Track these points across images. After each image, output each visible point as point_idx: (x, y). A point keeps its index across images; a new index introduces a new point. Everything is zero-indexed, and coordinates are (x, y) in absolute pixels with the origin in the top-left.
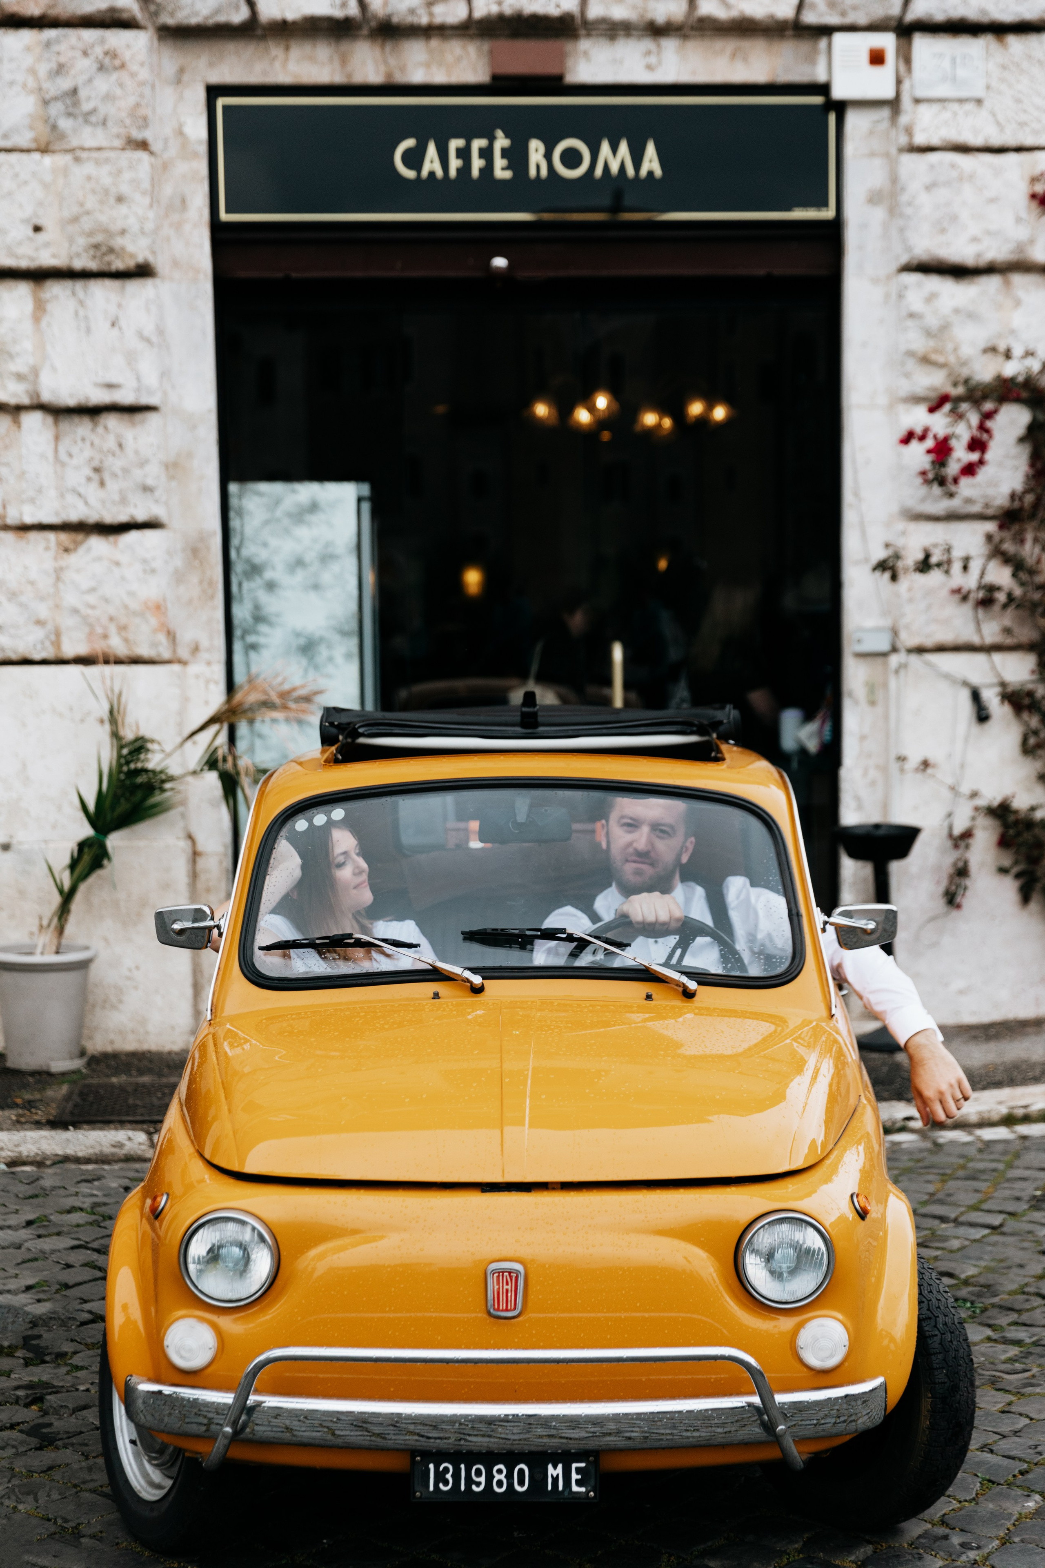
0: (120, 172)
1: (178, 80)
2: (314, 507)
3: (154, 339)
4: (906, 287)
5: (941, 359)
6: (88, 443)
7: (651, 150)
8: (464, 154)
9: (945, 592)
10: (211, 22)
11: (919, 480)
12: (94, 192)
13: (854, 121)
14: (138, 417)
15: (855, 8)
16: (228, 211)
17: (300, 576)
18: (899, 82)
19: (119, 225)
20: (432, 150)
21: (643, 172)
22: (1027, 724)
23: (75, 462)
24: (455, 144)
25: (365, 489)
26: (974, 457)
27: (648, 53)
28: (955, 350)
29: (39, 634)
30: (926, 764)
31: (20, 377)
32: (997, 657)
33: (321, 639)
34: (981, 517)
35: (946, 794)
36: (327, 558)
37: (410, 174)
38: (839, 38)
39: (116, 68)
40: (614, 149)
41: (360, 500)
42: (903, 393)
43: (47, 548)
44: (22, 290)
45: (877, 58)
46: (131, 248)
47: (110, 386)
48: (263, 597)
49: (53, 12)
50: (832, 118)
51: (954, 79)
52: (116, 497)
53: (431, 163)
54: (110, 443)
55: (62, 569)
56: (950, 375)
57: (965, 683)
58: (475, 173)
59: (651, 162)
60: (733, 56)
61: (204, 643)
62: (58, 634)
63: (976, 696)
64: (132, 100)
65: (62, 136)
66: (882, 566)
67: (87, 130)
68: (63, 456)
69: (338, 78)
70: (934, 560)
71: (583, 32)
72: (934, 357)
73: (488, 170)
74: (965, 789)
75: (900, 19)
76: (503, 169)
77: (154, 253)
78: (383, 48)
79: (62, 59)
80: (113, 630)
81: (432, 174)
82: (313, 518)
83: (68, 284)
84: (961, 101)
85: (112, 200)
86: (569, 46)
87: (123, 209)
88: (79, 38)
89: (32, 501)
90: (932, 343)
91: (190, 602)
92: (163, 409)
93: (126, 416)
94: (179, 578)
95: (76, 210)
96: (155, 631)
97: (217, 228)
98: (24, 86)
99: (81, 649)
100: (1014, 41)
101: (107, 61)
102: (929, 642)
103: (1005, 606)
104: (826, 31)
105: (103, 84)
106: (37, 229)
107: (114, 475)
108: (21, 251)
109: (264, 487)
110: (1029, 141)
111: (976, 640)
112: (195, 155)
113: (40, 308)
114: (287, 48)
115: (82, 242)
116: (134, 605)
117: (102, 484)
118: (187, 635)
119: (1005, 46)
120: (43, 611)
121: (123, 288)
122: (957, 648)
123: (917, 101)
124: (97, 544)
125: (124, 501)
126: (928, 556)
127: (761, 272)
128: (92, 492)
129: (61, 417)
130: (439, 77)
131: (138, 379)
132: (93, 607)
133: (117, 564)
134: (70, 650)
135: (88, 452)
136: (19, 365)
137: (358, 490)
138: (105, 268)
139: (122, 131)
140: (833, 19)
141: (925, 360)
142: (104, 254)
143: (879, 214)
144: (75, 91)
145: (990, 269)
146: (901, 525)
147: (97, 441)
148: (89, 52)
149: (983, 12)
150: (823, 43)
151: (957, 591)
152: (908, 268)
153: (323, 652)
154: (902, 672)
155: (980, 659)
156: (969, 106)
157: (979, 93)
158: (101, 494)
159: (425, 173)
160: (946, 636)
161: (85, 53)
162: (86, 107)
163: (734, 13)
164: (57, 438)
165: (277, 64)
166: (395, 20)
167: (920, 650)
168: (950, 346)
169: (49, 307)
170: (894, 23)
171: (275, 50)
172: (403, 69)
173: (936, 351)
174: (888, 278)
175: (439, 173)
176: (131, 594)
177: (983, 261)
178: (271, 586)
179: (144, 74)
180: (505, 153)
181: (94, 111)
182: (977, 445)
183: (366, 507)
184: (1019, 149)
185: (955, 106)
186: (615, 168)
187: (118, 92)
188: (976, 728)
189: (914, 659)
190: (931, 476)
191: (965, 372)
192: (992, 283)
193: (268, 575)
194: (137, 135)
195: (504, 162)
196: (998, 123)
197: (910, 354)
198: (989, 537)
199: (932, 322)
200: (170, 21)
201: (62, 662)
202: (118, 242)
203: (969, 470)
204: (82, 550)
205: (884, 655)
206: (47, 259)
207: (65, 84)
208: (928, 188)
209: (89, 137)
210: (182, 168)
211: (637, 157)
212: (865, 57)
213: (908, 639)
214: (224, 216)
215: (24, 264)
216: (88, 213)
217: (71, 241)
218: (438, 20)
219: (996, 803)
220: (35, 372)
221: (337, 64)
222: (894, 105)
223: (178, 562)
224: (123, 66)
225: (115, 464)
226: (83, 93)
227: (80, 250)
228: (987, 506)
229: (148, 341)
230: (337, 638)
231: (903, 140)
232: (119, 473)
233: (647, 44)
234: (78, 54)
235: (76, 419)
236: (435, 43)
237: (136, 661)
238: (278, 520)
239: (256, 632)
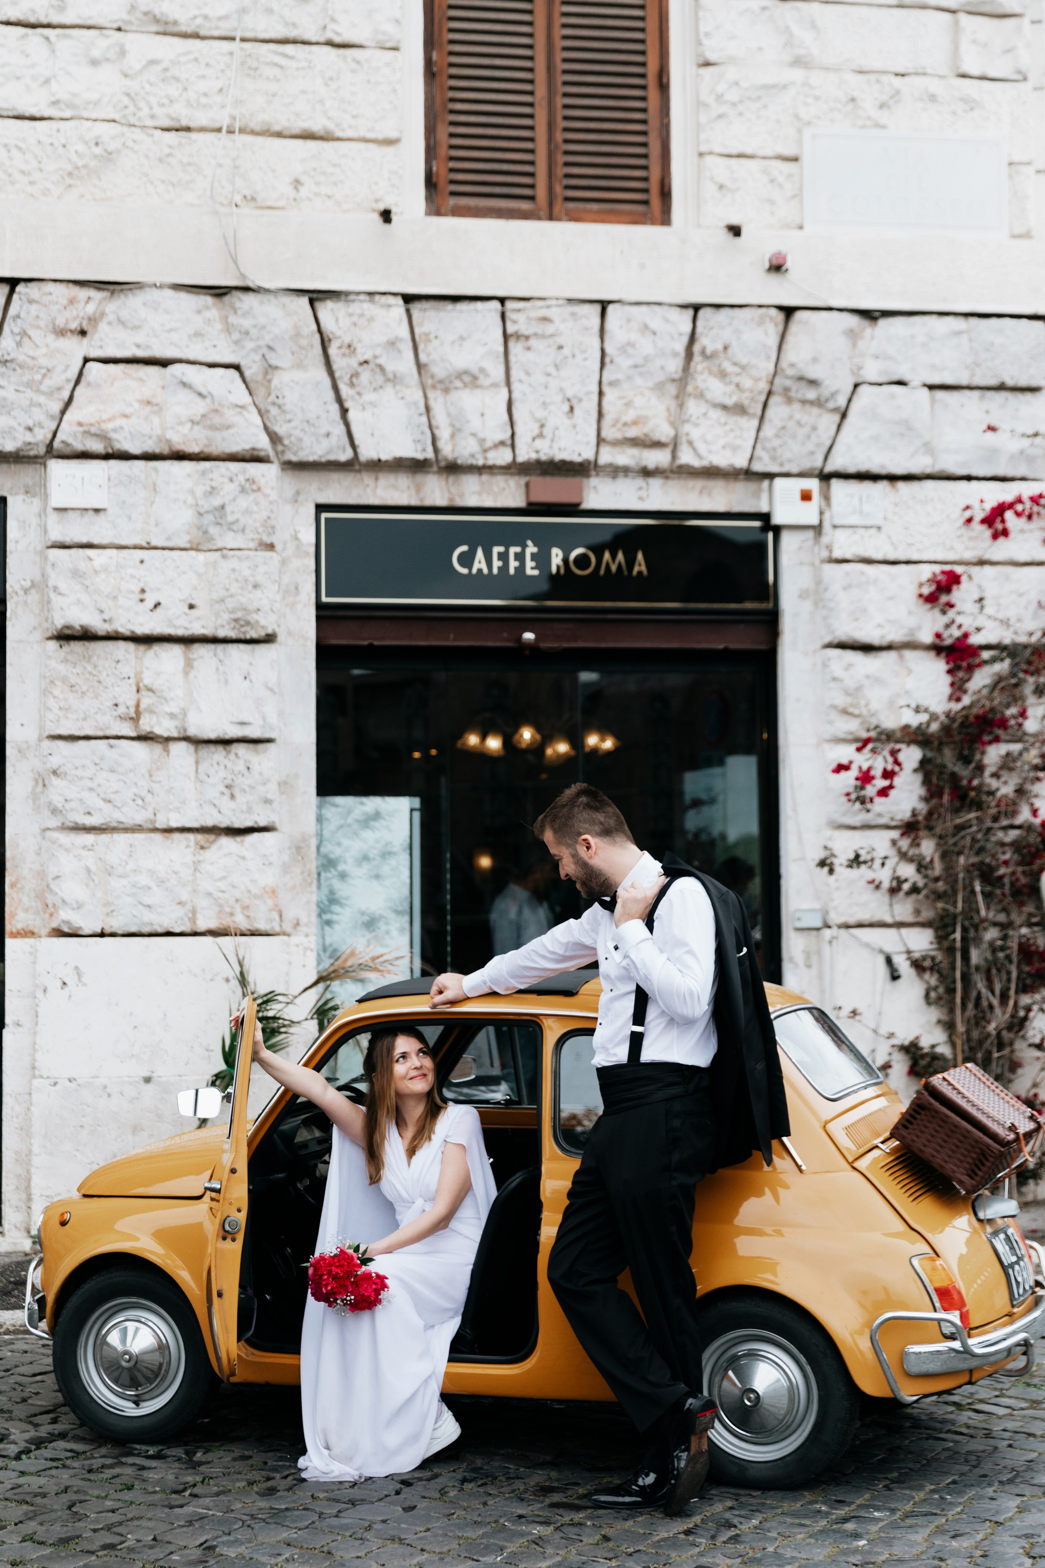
0: (256, 566)
1: (296, 500)
2: (377, 815)
3: (276, 690)
4: (829, 659)
5: (856, 712)
6: (222, 767)
7: (640, 556)
8: (503, 557)
9: (863, 883)
10: (323, 460)
11: (845, 799)
12: (237, 580)
13: (786, 538)
14: (261, 746)
15: (790, 461)
16: (327, 596)
17: (365, 868)
18: (821, 513)
19: (256, 605)
20: (480, 554)
21: (635, 572)
22: (928, 983)
23: (211, 780)
24: (497, 550)
25: (416, 802)
26: (886, 783)
27: (641, 488)
28: (867, 705)
29: (180, 912)
30: (854, 1013)
31: (172, 716)
32: (904, 931)
33: (381, 917)
34: (888, 827)
35: (870, 1034)
36: (386, 854)
37: (464, 571)
38: (778, 482)
39: (253, 491)
40: (614, 556)
41: (412, 810)
42: (827, 736)
43: (187, 846)
44: (177, 650)
45: (806, 496)
46: (263, 622)
47: (242, 724)
48: (337, 884)
49: (207, 450)
50: (770, 536)
51: (861, 512)
52: (244, 808)
53: (479, 562)
54: (240, 766)
55: (199, 861)
56: (862, 723)
57: (881, 951)
58: (512, 571)
59: (640, 565)
60: (701, 492)
61: (304, 920)
62: (194, 912)
63: (889, 961)
64: (264, 514)
65: (211, 539)
66: (822, 864)
67: (231, 534)
68: (202, 776)
69: (414, 502)
70: (862, 859)
71: (593, 473)
72: (851, 710)
73: (521, 569)
74: (884, 1031)
75: (821, 470)
76: (532, 568)
77: (279, 626)
78: (447, 478)
79: (214, 484)
80: (238, 909)
81: (480, 571)
82: (376, 824)
83: (211, 647)
84: (866, 527)
85: (250, 588)
86: (585, 481)
87: (258, 593)
88: (228, 469)
89: (178, 809)
90: (849, 700)
91: (294, 887)
92: (278, 741)
93: (251, 746)
94: (286, 869)
95: (223, 593)
96: (271, 910)
97: (320, 607)
98: (185, 502)
99: (213, 924)
100: (901, 485)
101: (247, 485)
102: (852, 920)
103: (909, 893)
104: (770, 476)
105: (244, 502)
106: (191, 607)
107: (244, 791)
108: (178, 623)
109: (340, 800)
110: (915, 557)
111: (889, 919)
112: (307, 554)
113: (189, 664)
114: (377, 479)
115: (226, 616)
116: (255, 890)
117: (232, 797)
118: (290, 914)
119: (897, 491)
120: (185, 896)
121: (253, 651)
122: (871, 925)
123: (835, 527)
124: (226, 842)
125: (250, 810)
126: (857, 856)
127: (721, 647)
128: (225, 803)
129: (200, 746)
130: (488, 502)
131: (264, 719)
132: (223, 892)
133: (243, 858)
134: (202, 926)
135: (222, 773)
136: (172, 708)
137: (411, 803)
138: (242, 637)
139: (257, 536)
140: (774, 469)
141: (845, 712)
142: (242, 626)
143: (807, 606)
144: (223, 507)
145: (889, 647)
146: (829, 832)
147: (229, 765)
148: (234, 478)
149: (882, 466)
150: (766, 483)
151: (872, 882)
152: (829, 646)
153: (382, 926)
154: (834, 942)
155: (893, 932)
156: (873, 531)
157: (879, 522)
158: (232, 805)
159: (474, 571)
160: (865, 916)
161: (231, 480)
162: (230, 518)
163: (705, 463)
164: (197, 762)
165: (369, 490)
166: (459, 462)
167: (847, 926)
168: (863, 703)
169: (195, 664)
170: (817, 472)
171: (367, 478)
172: (462, 496)
173: (852, 705)
174: (815, 652)
175: (485, 571)
176: (253, 881)
177: (885, 642)
178: (343, 876)
179: (274, 496)
180: (534, 557)
181: (237, 521)
182: (888, 775)
183: (417, 816)
184: (908, 562)
185: (862, 531)
186: (614, 568)
187: (255, 508)
188: (889, 985)
189: (843, 932)
190: (853, 796)
191: (874, 722)
192: (892, 655)
193: (341, 867)
194: (267, 539)
195: (533, 564)
196: (892, 543)
197: (834, 707)
198: (894, 842)
199: (850, 684)
200: (294, 459)
201: (195, 934)
202: (254, 617)
203: (883, 792)
204: (214, 847)
205: (818, 929)
206: (198, 629)
207: (217, 502)
208: (846, 588)
209: (230, 540)
210: (296, 563)
211: (631, 561)
212: (798, 496)
213: (835, 918)
214: (324, 599)
215: (180, 632)
216: (231, 596)
217: (217, 615)
218: (490, 462)
219: (906, 1043)
220: (184, 713)
221: (413, 491)
222: (818, 529)
223: (286, 858)
224: (259, 489)
225: (243, 782)
226: (228, 509)
227: (225, 623)
228: (892, 819)
229: (271, 690)
230: (392, 916)
231: (825, 554)
232: (247, 789)
233: (640, 482)
234: (226, 480)
235: (212, 748)
236: (485, 477)
237: (253, 934)
238: (349, 825)
239: (331, 912)
